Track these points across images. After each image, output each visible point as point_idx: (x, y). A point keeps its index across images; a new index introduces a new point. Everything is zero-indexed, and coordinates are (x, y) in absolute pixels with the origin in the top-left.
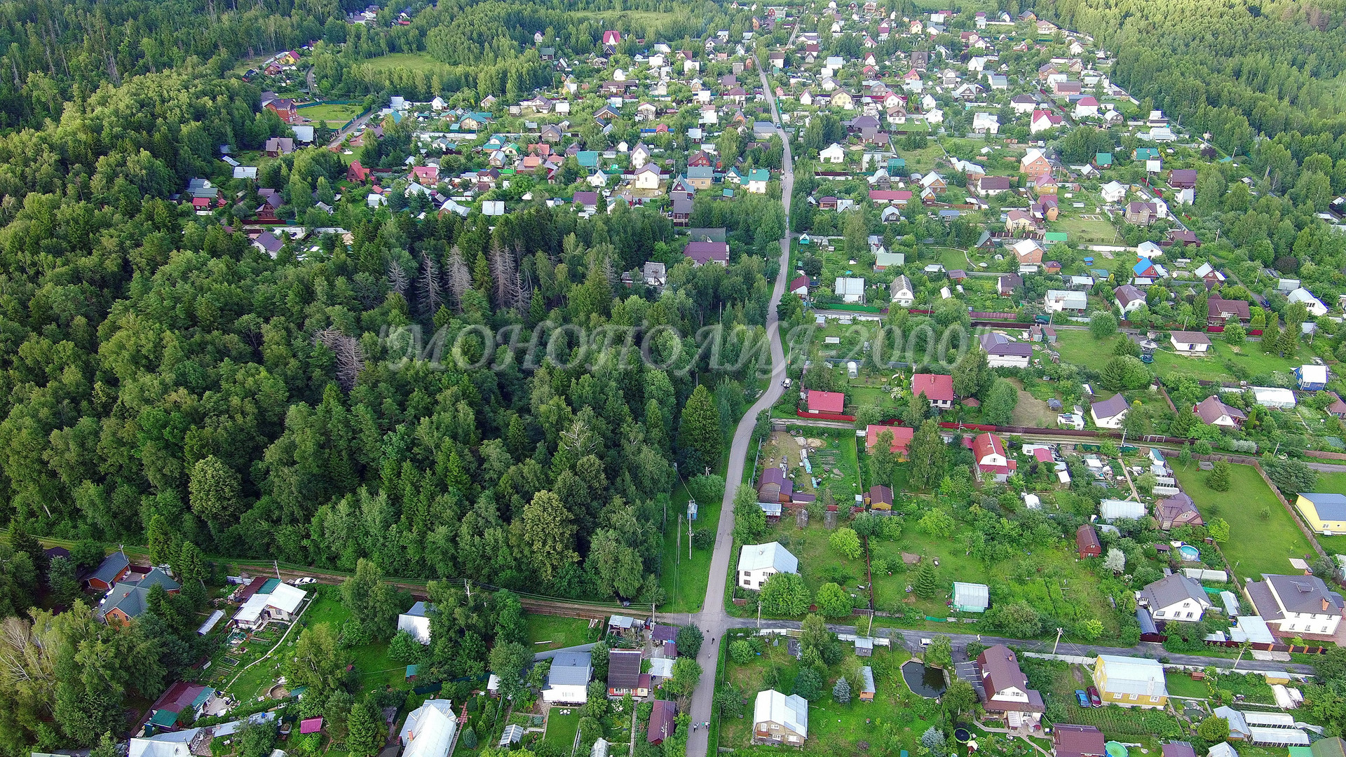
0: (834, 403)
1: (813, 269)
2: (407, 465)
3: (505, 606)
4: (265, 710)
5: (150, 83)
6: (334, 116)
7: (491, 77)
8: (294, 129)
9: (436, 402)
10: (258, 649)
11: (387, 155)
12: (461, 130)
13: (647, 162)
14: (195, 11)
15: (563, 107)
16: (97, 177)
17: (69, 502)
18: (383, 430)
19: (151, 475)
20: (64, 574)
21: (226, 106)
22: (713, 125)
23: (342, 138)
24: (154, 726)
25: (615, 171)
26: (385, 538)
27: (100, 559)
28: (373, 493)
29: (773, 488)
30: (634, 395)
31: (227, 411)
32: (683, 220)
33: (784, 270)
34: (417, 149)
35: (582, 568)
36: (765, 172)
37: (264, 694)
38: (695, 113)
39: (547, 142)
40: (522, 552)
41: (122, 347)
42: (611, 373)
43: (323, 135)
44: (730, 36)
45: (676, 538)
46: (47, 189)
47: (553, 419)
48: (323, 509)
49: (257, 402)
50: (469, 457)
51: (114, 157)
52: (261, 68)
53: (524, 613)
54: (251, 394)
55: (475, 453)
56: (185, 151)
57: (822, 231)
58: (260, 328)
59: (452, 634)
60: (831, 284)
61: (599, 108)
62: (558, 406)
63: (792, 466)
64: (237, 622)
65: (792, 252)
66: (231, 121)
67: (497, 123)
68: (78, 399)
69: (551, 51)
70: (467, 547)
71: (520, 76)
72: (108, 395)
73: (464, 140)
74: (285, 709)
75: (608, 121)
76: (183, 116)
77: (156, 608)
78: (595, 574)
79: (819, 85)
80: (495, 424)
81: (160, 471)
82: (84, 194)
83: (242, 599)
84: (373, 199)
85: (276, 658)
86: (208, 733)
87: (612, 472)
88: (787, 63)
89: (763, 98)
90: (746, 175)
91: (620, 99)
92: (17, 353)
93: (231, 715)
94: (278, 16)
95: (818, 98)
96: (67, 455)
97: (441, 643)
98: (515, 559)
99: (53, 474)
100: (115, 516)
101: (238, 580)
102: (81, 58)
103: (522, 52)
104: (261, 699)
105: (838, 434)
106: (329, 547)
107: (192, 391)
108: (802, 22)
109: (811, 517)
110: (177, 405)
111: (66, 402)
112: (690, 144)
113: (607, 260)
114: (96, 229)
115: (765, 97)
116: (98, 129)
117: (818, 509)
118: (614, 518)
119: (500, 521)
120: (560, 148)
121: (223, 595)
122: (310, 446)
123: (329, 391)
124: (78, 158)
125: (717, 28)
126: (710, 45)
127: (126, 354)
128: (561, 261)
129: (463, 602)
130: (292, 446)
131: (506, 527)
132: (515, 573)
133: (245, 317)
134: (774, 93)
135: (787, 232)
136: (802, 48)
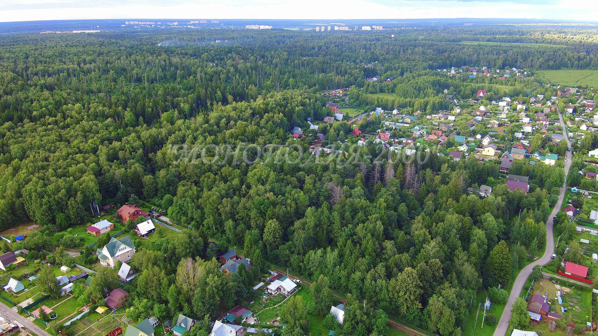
0: (582, 272)
1: (577, 205)
2: (349, 242)
3: (380, 317)
4: (269, 327)
5: (289, 93)
6: (352, 113)
7: (421, 103)
8: (336, 114)
9: (368, 219)
10: (272, 303)
11: (369, 128)
12: (403, 122)
13: (490, 143)
14: (311, 73)
15: (452, 118)
16: (263, 120)
17: (222, 227)
18: (343, 225)
19: (253, 223)
20: (213, 251)
21: (313, 103)
22: (528, 133)
23: (353, 120)
24: (226, 319)
25: (473, 146)
26: (333, 271)
27: (226, 251)
28: (333, 250)
29: (538, 305)
30: (465, 240)
31: (285, 205)
32: (505, 171)
33: (560, 202)
34: (383, 127)
35: (422, 313)
36: (556, 156)
37: (270, 322)
38: (520, 127)
39: (441, 130)
40: (393, 295)
41: (255, 174)
42: (454, 226)
43: (346, 118)
44: (544, 97)
45: (475, 316)
46: (246, 120)
47: (421, 239)
48: (311, 252)
49: (296, 204)
50: (377, 246)
51: (271, 114)
52: (329, 94)
53: (389, 325)
54: (295, 200)
55: (380, 245)
56: (295, 116)
57: (586, 187)
58: (305, 177)
59: (353, 322)
60: (588, 213)
61: (469, 120)
62: (425, 234)
63: (550, 297)
64: (268, 289)
65: (566, 194)
66: (314, 109)
67: (420, 121)
68: (236, 191)
69: (451, 96)
70: (368, 285)
71: (434, 104)
72: (246, 192)
73: (403, 126)
74: (276, 330)
75: (473, 125)
76: (297, 105)
77: (240, 272)
78: (428, 317)
79: (592, 123)
80: (392, 236)
81: (256, 221)
82: (258, 124)
83: (272, 281)
84: (360, 142)
85: (278, 308)
86: (245, 330)
87: (446, 272)
88: (575, 111)
89: (559, 124)
90: (544, 156)
91: (481, 118)
92: (220, 171)
93: (255, 326)
94: (340, 76)
95: (590, 128)
96: (226, 208)
97: (347, 324)
98: (390, 298)
99: (220, 215)
100: (236, 236)
101: (272, 273)
102: (268, 83)
103: (437, 95)
104: (268, 323)
105: (581, 289)
106: (310, 269)
107: (275, 194)
108: (585, 95)
109: (558, 326)
110: (268, 198)
111: (232, 190)
112: (514, 139)
113: (461, 177)
114: (258, 136)
115: (561, 124)
116: (267, 105)
117: (563, 323)
118: (443, 292)
119: (386, 278)
120: (447, 134)
121: (265, 277)
122: (312, 224)
123: (325, 205)
124: (258, 113)
125: (537, 93)
126: (532, 100)
127: (256, 177)
128: (438, 175)
129: (361, 308)
130: (306, 223)
131: (388, 281)
132: (388, 304)
133: (301, 172)
134: (565, 123)
135: (564, 185)
136: (584, 106)
